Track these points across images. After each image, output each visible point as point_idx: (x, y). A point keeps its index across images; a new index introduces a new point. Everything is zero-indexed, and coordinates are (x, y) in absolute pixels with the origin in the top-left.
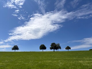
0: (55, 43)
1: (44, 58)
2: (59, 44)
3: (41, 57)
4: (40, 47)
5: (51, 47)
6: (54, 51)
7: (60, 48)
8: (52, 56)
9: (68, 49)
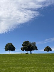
0: (28, 42)
1: (11, 64)
2: (35, 43)
3: (6, 63)
4: (6, 46)
5: (22, 47)
6: (27, 53)
7: (36, 48)
8: (23, 60)
9: (48, 51)
